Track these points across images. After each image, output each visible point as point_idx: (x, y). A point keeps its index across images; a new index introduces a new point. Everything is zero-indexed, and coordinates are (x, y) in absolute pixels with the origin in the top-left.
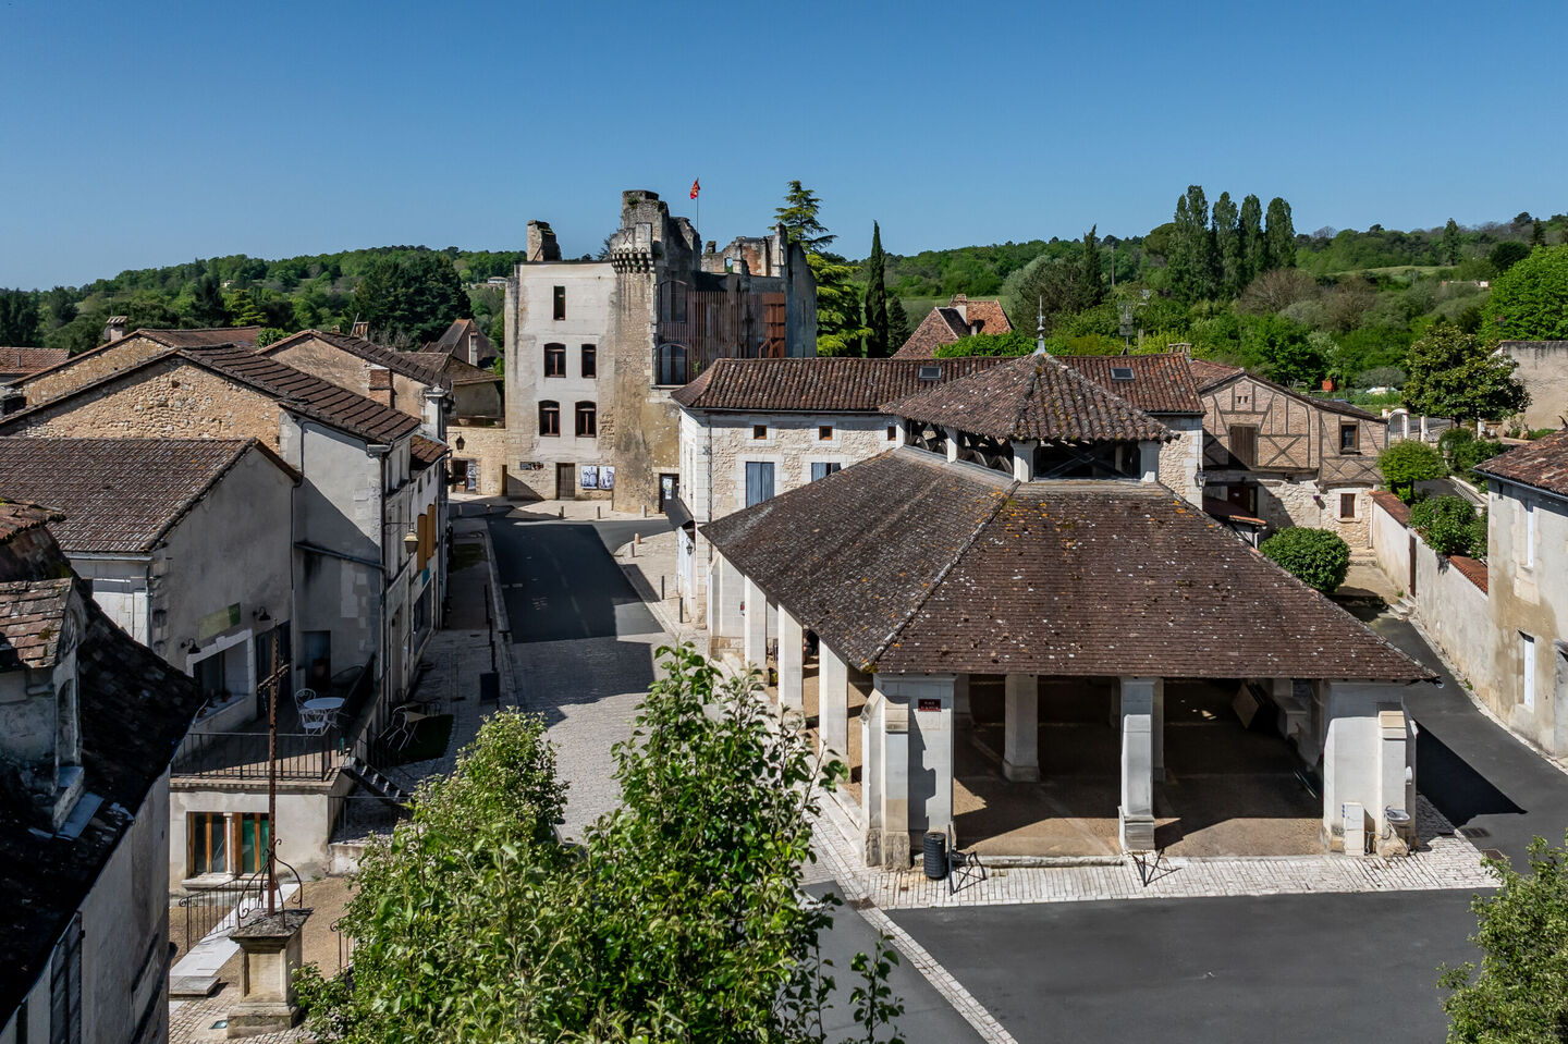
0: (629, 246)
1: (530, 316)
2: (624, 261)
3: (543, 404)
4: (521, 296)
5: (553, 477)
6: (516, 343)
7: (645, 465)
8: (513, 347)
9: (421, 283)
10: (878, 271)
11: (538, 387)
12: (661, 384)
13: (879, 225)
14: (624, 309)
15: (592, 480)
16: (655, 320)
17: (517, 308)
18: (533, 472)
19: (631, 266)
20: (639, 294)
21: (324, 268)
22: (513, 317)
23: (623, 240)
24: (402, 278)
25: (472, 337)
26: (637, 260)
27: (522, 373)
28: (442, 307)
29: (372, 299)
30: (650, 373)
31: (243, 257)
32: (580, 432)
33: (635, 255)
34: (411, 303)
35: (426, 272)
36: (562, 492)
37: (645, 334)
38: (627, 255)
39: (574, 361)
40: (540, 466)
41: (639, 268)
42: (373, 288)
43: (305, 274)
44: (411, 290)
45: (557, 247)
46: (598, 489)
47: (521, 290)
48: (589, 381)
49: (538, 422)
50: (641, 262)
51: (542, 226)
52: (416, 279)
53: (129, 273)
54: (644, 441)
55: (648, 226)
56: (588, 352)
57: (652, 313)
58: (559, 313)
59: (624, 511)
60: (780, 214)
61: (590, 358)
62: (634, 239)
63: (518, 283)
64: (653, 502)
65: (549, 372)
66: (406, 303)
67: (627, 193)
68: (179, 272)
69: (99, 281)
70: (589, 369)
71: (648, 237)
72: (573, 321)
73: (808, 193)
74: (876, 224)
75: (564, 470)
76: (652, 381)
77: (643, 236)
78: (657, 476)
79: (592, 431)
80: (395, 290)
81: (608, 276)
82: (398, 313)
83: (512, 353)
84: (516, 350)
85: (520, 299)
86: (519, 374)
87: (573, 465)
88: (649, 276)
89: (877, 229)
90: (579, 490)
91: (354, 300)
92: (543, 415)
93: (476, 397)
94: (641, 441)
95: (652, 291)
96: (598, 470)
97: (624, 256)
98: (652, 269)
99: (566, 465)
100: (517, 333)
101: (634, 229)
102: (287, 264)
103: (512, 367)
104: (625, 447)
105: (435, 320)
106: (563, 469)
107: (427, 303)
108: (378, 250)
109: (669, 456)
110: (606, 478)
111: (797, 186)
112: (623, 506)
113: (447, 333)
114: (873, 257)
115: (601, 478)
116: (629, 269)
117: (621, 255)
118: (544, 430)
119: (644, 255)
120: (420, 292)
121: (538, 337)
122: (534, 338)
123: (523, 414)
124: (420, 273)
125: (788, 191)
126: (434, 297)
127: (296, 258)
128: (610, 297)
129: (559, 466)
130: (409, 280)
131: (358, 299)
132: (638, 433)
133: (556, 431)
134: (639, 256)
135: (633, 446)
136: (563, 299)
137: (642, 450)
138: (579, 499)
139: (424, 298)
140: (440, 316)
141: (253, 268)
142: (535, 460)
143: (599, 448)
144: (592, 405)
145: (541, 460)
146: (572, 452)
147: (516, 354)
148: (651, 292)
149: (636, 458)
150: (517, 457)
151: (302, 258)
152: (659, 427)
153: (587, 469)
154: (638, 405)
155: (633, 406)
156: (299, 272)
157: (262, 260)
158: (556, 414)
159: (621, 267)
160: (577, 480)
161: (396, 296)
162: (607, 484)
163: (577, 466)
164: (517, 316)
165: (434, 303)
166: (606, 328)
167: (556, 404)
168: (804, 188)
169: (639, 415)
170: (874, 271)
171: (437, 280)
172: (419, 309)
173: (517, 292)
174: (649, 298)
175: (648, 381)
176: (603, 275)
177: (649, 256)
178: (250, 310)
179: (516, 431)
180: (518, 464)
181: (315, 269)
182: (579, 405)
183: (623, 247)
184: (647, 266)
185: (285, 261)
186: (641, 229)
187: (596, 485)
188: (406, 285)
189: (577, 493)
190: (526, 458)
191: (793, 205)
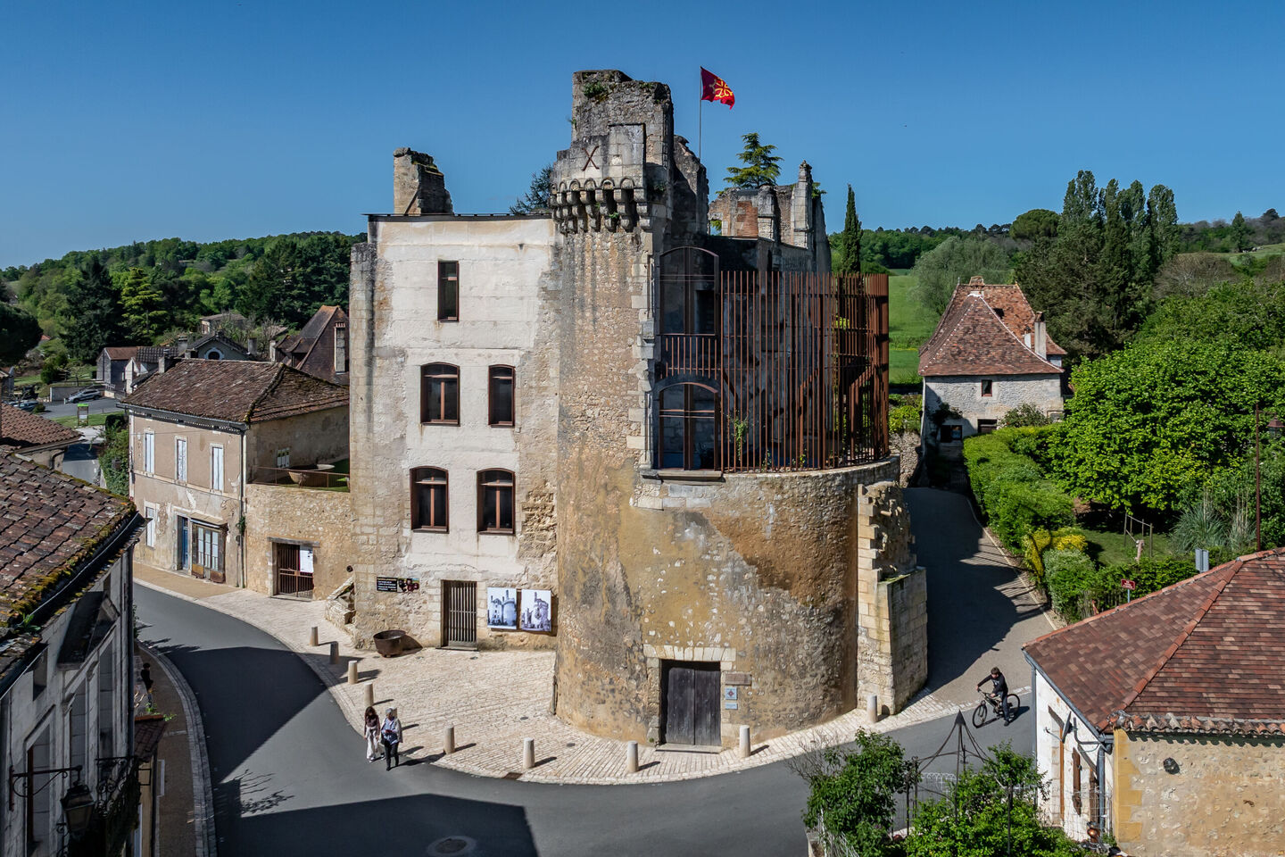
0: (594, 173)
1: (395, 315)
2: (582, 206)
3: (417, 473)
4: (379, 278)
5: (436, 606)
6: (370, 362)
7: (627, 639)
8: (365, 370)
9: (318, 262)
10: (855, 248)
11: (409, 441)
12: (664, 466)
13: (853, 190)
14: (582, 307)
15: (508, 614)
16: (650, 331)
17: (372, 301)
18: (400, 596)
19: (597, 217)
20: (614, 277)
21: (249, 250)
22: (365, 315)
23: (580, 163)
24: (300, 257)
25: (338, 329)
26: (612, 205)
27: (382, 419)
28: (339, 286)
29: (269, 278)
30: (638, 442)
31: (177, 240)
32: (486, 522)
33: (608, 194)
34: (309, 284)
35: (324, 252)
36: (452, 632)
37: (628, 360)
38: (591, 193)
39: (474, 395)
40: (412, 586)
41: (616, 222)
42: (270, 267)
43: (233, 256)
44: (309, 270)
45: (446, 196)
46: (518, 630)
47: (379, 268)
48: (502, 434)
49: (408, 504)
50: (621, 209)
51: (421, 160)
52: (314, 259)
53: (74, 253)
54: (627, 588)
55: (637, 130)
56: (501, 381)
57: (643, 318)
58: (448, 309)
59: (582, 727)
60: (733, 175)
61: (503, 389)
62: (606, 160)
63: (374, 256)
64: (647, 719)
65: (428, 415)
66: (303, 282)
67: (584, 76)
68: (119, 254)
69: (47, 261)
70: (502, 411)
71: (637, 154)
72: (473, 323)
73: (767, 149)
74: (850, 189)
75: (457, 595)
76: (645, 462)
77: (625, 152)
78: (655, 664)
79: (508, 522)
80: (293, 270)
81: (537, 242)
82: (295, 292)
83: (363, 381)
84: (370, 375)
85: (378, 284)
86: (376, 419)
87: (474, 585)
88: (636, 239)
89: (851, 196)
90: (484, 631)
91: (251, 278)
92: (419, 494)
93: (324, 429)
94: (620, 588)
95: (643, 270)
96: (519, 594)
97: (584, 197)
98: (644, 222)
99: (460, 584)
100: (371, 345)
101: (605, 139)
102: (217, 246)
103: (362, 405)
104: (584, 593)
105: (333, 299)
106: (453, 591)
107: (325, 282)
108: (298, 235)
109: (680, 622)
110: (534, 610)
111: (753, 141)
112: (579, 717)
113: (310, 323)
114: (848, 230)
115: (523, 610)
116: (592, 222)
117: (576, 194)
118: (419, 522)
119: (628, 193)
120: (318, 271)
121: (409, 352)
122: (403, 353)
123: (382, 491)
124: (318, 253)
125: (743, 147)
126: (332, 277)
127: (225, 242)
128: (540, 281)
129: (447, 585)
130: (307, 260)
131: (255, 278)
132: (613, 569)
133: (442, 521)
134: (618, 195)
135: (602, 596)
136: (456, 284)
137: (622, 606)
138: (483, 647)
139: (322, 278)
140: (337, 296)
141: (186, 250)
142: (404, 575)
143: (520, 556)
144: (508, 476)
145: (416, 575)
146: (473, 562)
147: (369, 383)
148: (641, 270)
149: (608, 622)
150: (371, 569)
151: (230, 242)
152: (660, 560)
153: (499, 593)
154: (612, 510)
155: (601, 510)
156: (228, 254)
157: (194, 243)
158: (443, 491)
159: (574, 219)
160: (481, 613)
161: (294, 277)
162: (535, 621)
163: (481, 587)
164: (372, 313)
165: (331, 282)
166: (533, 336)
167: (442, 474)
168: (762, 143)
169: (614, 531)
170: (849, 246)
171: (335, 261)
172: (317, 288)
173: (373, 271)
174: (638, 285)
175: (635, 459)
176: (527, 241)
177: (639, 195)
178: (146, 288)
179: (370, 521)
180: (372, 581)
181: (241, 251)
182: (485, 476)
183: (580, 176)
184: (634, 217)
185: (215, 244)
186: (622, 138)
187: (516, 623)
188: (304, 265)
189: (479, 636)
190: (387, 571)
191: (748, 165)
